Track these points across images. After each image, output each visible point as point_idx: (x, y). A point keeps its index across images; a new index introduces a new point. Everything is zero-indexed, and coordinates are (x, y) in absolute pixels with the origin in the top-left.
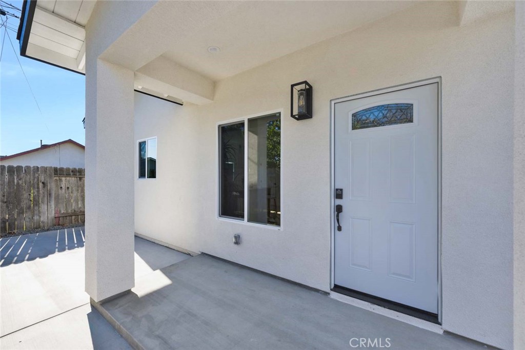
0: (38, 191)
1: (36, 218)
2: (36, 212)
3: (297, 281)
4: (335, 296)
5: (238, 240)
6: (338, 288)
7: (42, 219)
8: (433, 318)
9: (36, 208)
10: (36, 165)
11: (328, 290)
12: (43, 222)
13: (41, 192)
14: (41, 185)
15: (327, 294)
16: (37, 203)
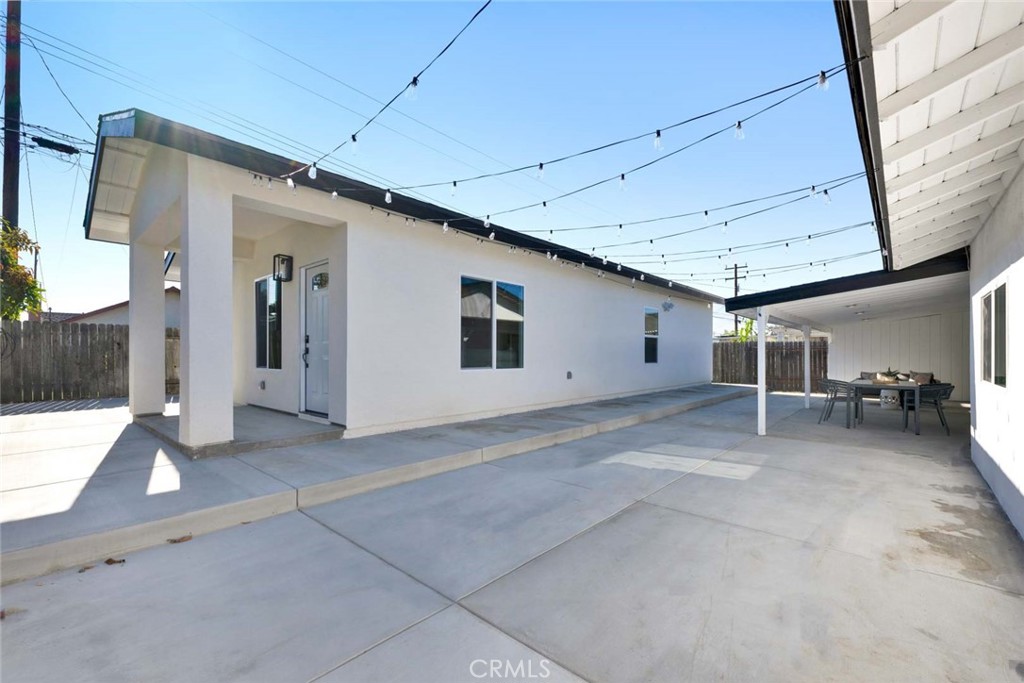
0: (113, 353)
1: (110, 384)
2: (110, 377)
3: (287, 410)
4: (308, 417)
5: (263, 385)
6: (307, 411)
7: (117, 386)
8: (325, 415)
9: (111, 372)
10: (110, 323)
11: (296, 412)
12: (118, 389)
13: (115, 354)
14: (116, 347)
15: (296, 415)
16: (111, 367)
